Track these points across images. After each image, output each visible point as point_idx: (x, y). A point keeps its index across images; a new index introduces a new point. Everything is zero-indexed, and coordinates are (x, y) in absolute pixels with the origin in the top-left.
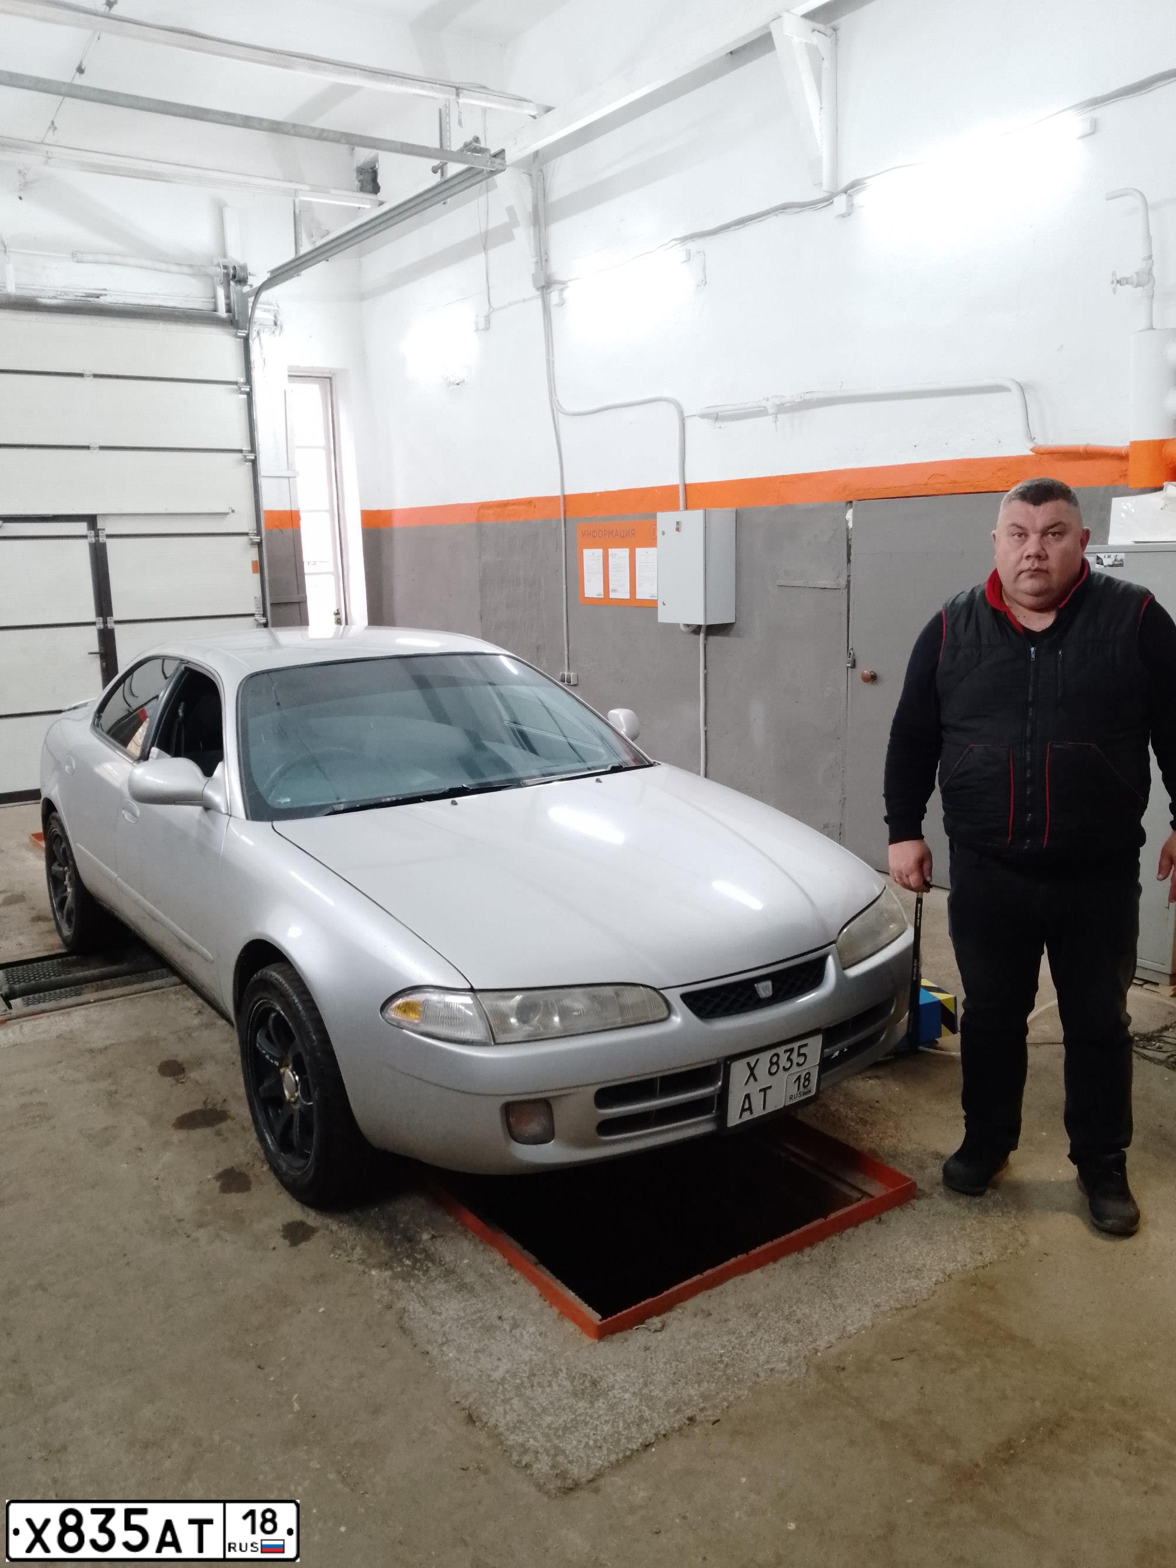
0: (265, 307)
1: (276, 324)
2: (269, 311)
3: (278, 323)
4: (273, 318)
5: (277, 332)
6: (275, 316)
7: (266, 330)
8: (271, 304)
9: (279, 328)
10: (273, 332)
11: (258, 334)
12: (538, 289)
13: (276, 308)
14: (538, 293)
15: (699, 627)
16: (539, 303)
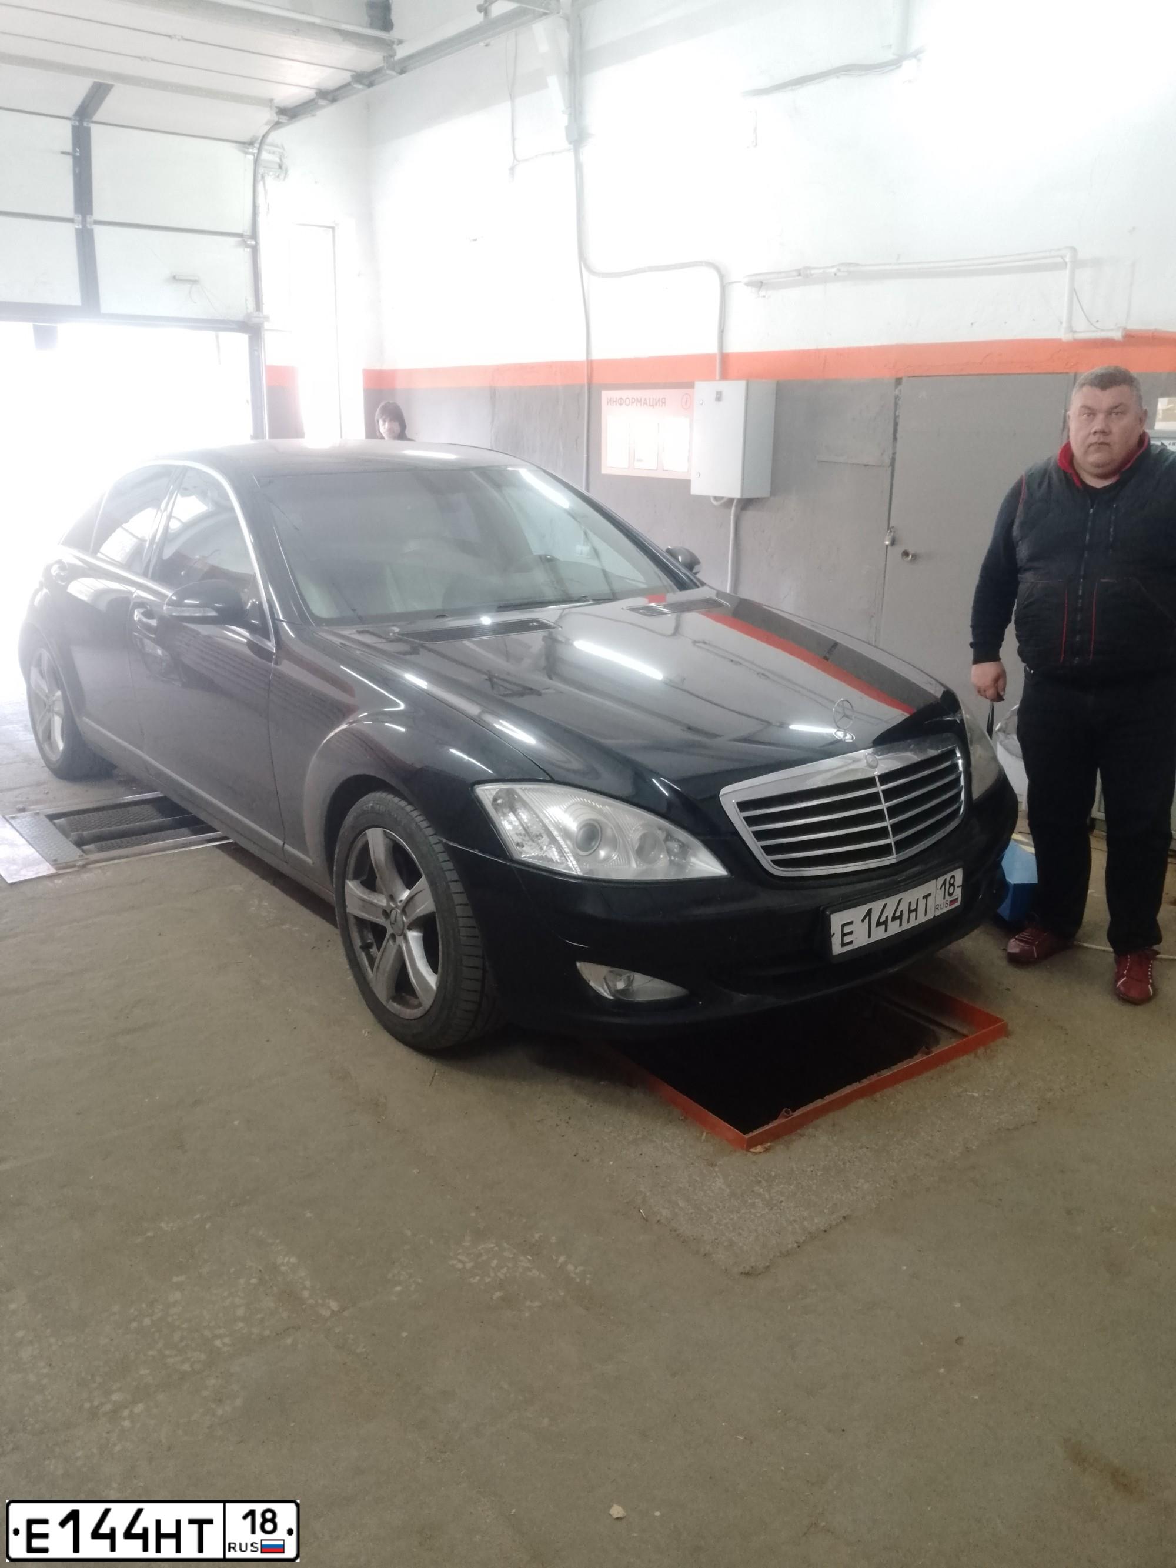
0: (270, 148)
1: (280, 167)
2: (274, 153)
3: (284, 167)
4: (278, 160)
5: (282, 177)
6: (281, 159)
7: (271, 173)
8: (276, 146)
9: (284, 172)
10: (278, 176)
11: (263, 177)
12: (570, 143)
13: (281, 151)
14: (571, 146)
15: (731, 501)
16: (572, 154)
